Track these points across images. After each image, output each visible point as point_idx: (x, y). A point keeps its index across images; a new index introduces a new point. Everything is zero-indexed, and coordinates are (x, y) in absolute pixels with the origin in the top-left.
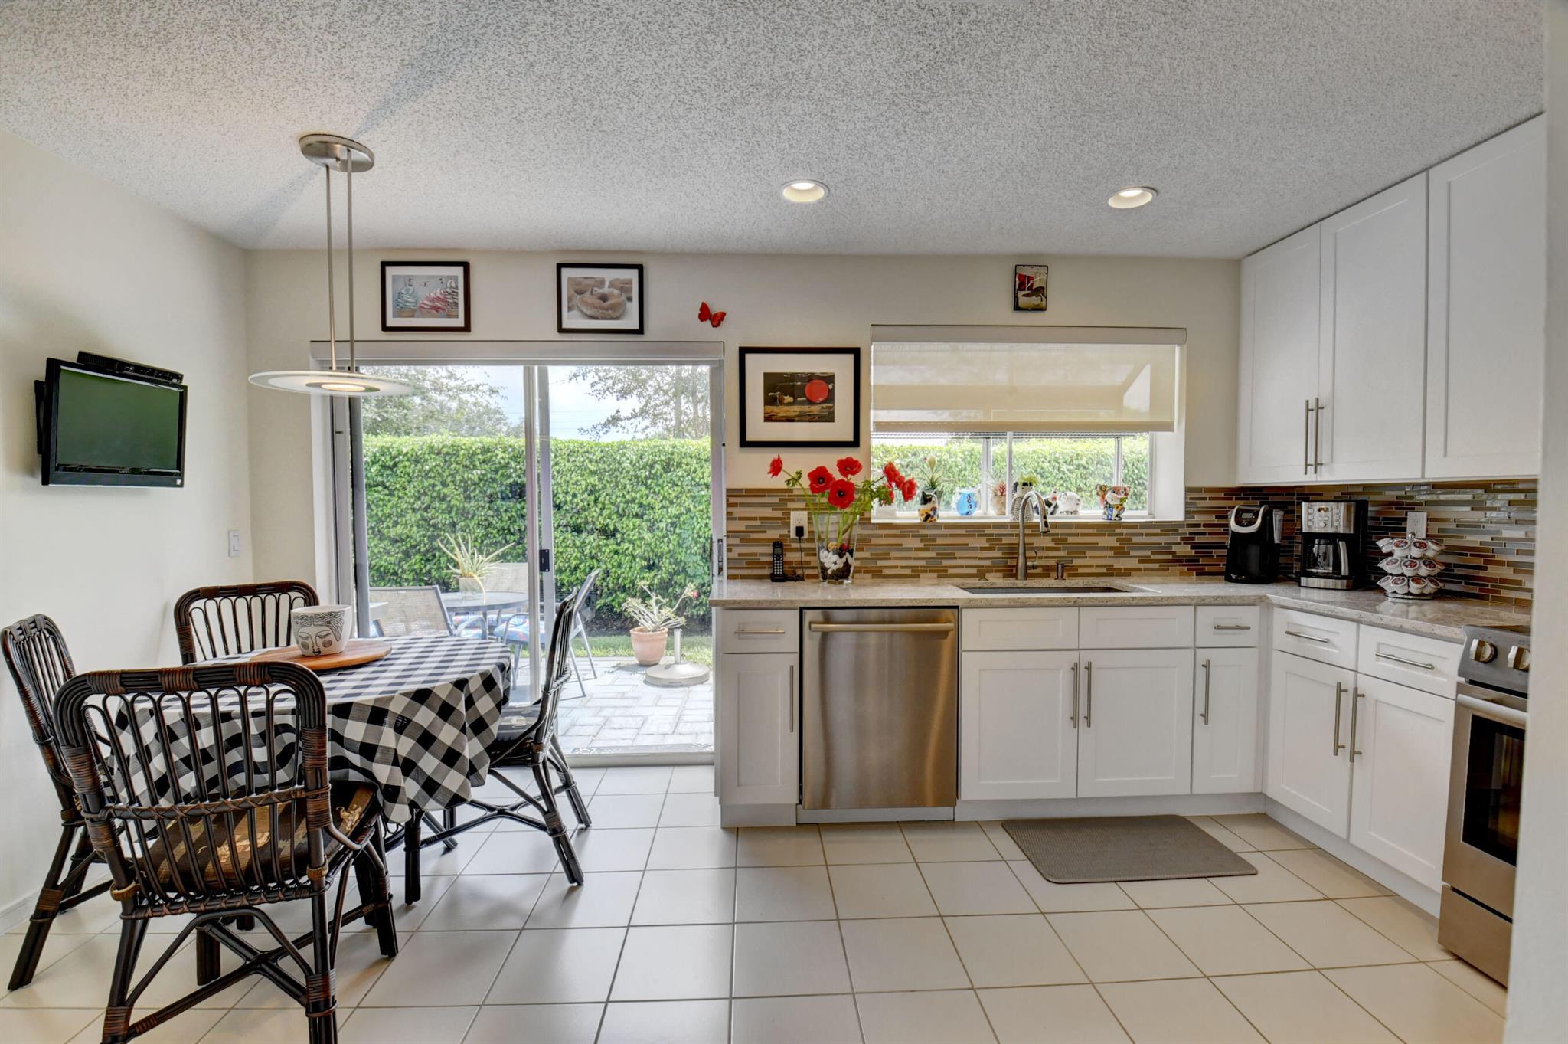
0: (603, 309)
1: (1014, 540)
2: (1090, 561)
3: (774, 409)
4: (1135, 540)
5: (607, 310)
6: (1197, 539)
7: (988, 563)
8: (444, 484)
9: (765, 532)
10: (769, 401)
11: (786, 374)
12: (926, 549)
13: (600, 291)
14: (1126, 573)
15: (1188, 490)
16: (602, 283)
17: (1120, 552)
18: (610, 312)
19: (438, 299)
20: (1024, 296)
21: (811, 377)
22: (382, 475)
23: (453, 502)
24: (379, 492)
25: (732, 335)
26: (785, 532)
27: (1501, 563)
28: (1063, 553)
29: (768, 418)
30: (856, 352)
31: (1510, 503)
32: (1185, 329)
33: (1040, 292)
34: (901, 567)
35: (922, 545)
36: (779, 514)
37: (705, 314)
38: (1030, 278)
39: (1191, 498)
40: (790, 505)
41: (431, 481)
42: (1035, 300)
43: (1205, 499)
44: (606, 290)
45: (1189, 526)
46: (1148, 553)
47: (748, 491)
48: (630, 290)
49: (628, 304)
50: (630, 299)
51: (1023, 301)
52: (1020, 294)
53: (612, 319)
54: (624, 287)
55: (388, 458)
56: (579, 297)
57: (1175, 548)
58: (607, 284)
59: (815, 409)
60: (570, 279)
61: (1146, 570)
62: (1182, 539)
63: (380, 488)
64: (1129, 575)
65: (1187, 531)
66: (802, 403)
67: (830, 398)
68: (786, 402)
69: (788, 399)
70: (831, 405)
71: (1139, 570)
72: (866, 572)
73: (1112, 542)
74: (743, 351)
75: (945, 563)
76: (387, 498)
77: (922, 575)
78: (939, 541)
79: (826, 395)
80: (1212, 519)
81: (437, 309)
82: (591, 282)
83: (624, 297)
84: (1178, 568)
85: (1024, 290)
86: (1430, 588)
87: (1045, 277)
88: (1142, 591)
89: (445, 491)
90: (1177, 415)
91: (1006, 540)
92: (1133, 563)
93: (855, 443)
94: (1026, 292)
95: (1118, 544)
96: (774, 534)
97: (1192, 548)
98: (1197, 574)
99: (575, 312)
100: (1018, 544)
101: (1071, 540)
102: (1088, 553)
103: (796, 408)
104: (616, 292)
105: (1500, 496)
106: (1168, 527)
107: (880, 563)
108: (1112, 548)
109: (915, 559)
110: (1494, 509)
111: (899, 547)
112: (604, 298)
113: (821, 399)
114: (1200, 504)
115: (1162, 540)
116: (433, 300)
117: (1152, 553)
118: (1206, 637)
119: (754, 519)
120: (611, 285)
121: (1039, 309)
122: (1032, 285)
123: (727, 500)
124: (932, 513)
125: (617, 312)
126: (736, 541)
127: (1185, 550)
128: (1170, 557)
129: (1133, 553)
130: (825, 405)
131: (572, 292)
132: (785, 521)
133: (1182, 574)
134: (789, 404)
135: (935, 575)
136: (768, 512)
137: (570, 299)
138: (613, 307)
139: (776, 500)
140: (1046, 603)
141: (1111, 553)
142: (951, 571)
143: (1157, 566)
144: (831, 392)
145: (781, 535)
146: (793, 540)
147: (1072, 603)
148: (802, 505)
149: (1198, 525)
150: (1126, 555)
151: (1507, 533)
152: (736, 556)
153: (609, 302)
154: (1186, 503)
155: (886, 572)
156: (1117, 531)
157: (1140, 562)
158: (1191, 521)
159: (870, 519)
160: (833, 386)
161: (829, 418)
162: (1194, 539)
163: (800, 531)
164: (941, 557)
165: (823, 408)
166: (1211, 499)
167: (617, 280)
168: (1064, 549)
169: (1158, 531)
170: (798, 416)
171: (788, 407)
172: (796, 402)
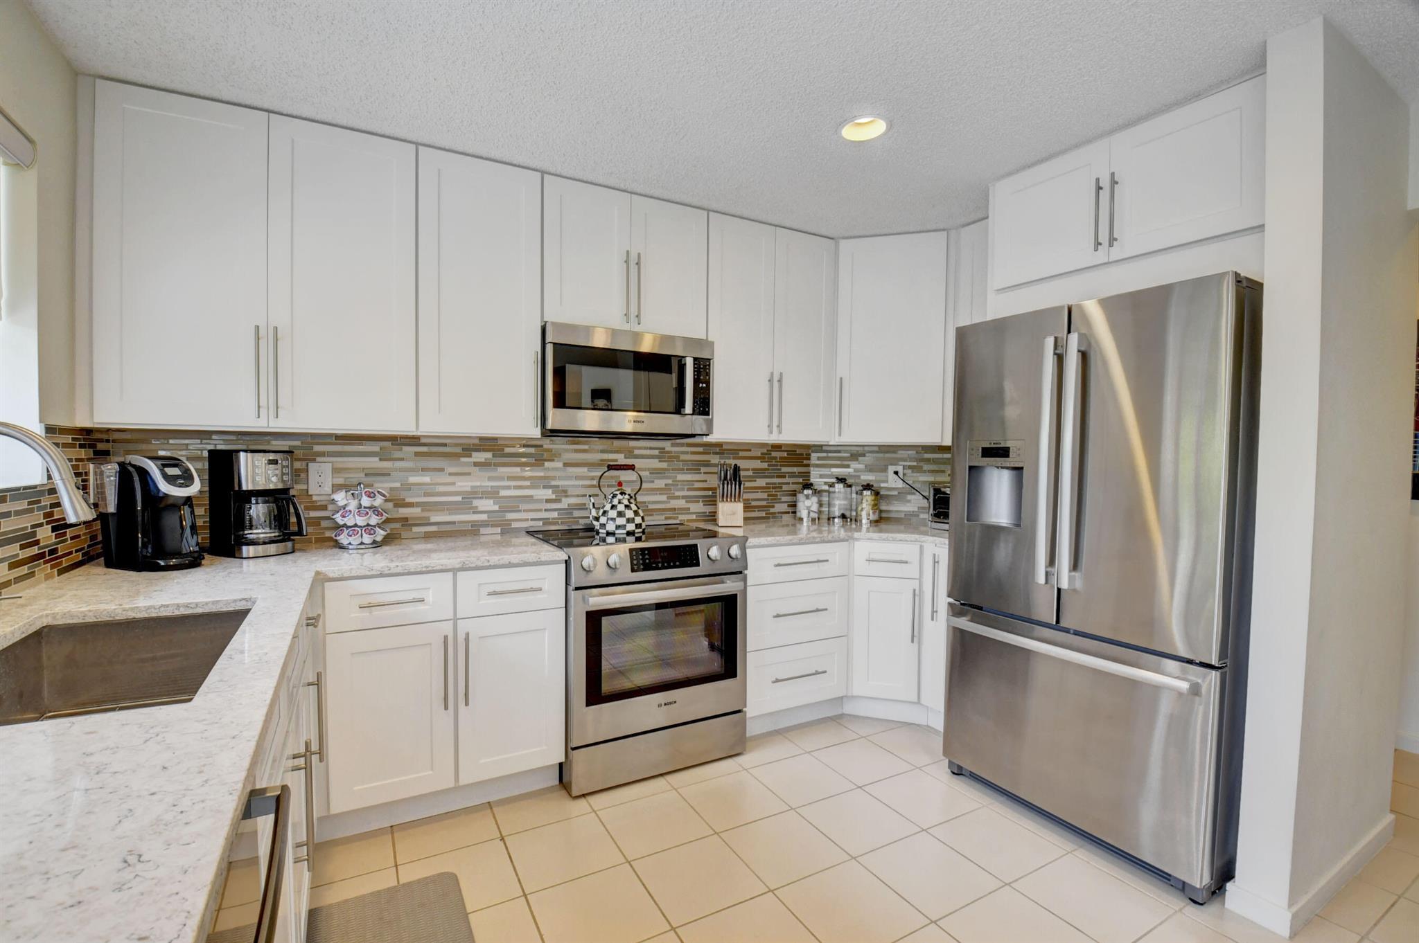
15: (49, 428)
27: (411, 505)
31: (417, 454)
32: (34, 142)
46: (16, 549)
57: (39, 533)
61: (15, 580)
86: (380, 534)
105: (406, 449)
110: (402, 459)
115: (28, 521)
117: (18, 547)
151: (413, 479)
162: (53, 513)
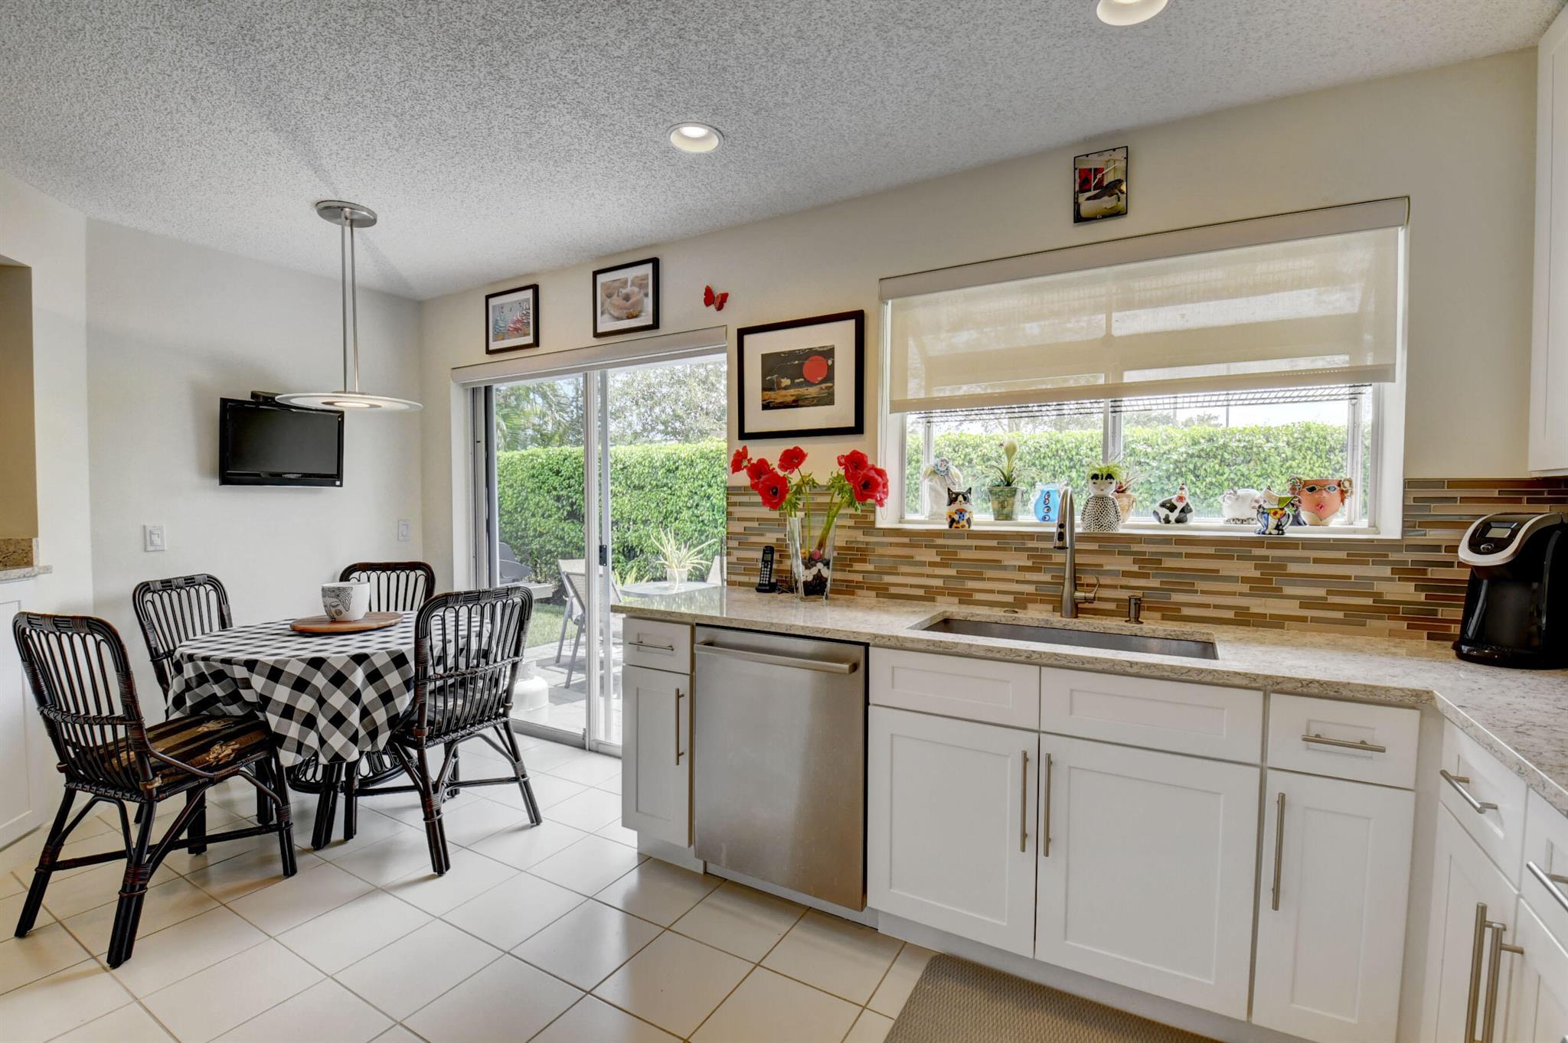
0: (626, 308)
3: (772, 395)
4: (1293, 568)
5: (630, 309)
6: (1434, 573)
8: (710, 486)
9: (762, 535)
10: (767, 387)
11: (784, 353)
12: (944, 564)
13: (624, 291)
15: (1412, 484)
16: (625, 283)
17: (1262, 588)
18: (632, 310)
19: (518, 321)
20: (1089, 199)
21: (810, 353)
22: (667, 478)
23: (714, 501)
24: (664, 492)
25: (735, 317)
28: (1152, 582)
29: (766, 406)
30: (859, 317)
33: (1115, 187)
34: (912, 586)
35: (938, 559)
37: (710, 298)
38: (1102, 170)
39: (1415, 499)
41: (700, 482)
42: (1107, 203)
43: (1453, 499)
44: (628, 289)
45: (1412, 548)
46: (1320, 592)
48: (648, 285)
49: (645, 300)
50: (646, 295)
51: (1087, 207)
52: (1083, 197)
53: (634, 317)
54: (640, 283)
55: (671, 463)
56: (609, 300)
57: (1378, 587)
58: (629, 283)
59: (813, 391)
60: (603, 284)
61: (1314, 620)
62: (1393, 571)
63: (665, 488)
65: (1409, 557)
66: (799, 385)
67: (830, 377)
68: (783, 385)
69: (786, 382)
70: (831, 385)
71: (1303, 619)
72: (868, 588)
73: (1249, 570)
74: (742, 333)
76: (669, 497)
77: (939, 598)
78: (963, 554)
79: (825, 374)
81: (517, 330)
82: (617, 284)
83: (642, 295)
84: (1385, 623)
85: (1090, 190)
87: (1123, 164)
89: (709, 491)
92: (1291, 608)
93: (858, 429)
94: (1092, 193)
95: (1257, 574)
96: (770, 538)
97: (1417, 588)
98: (1430, 637)
99: (606, 316)
100: (1064, 564)
101: (1168, 563)
102: (1201, 585)
103: (792, 391)
104: (636, 289)
106: (1364, 550)
107: (887, 579)
109: (928, 576)
111: (909, 560)
112: (627, 298)
113: (820, 379)
114: (1438, 509)
115: (1351, 571)
116: (515, 323)
117: (1329, 592)
118: (1287, 750)
119: (752, 520)
120: (633, 284)
121: (1116, 214)
122: (1101, 180)
123: (727, 498)
124: (956, 517)
125: (636, 310)
126: (734, 544)
127: (1406, 591)
128: (1369, 601)
129: (1288, 590)
130: (824, 386)
131: (604, 297)
132: (780, 524)
133: (1392, 634)
134: (787, 387)
135: (954, 599)
136: (765, 512)
137: (602, 305)
138: (634, 305)
140: (982, 653)
141: (1245, 588)
143: (1340, 615)
144: (831, 369)
145: (777, 540)
147: (1023, 658)
149: (1436, 548)
150: (1277, 593)
152: (735, 560)
153: (631, 301)
154: (1405, 507)
155: (893, 590)
157: (1302, 606)
158: (1416, 539)
159: (874, 523)
160: (833, 362)
161: (828, 399)
162: (1424, 572)
164: (962, 576)
165: (822, 389)
166: (1464, 499)
167: (637, 277)
168: (1155, 576)
169: (1342, 555)
170: (794, 401)
171: (783, 392)
172: (793, 385)
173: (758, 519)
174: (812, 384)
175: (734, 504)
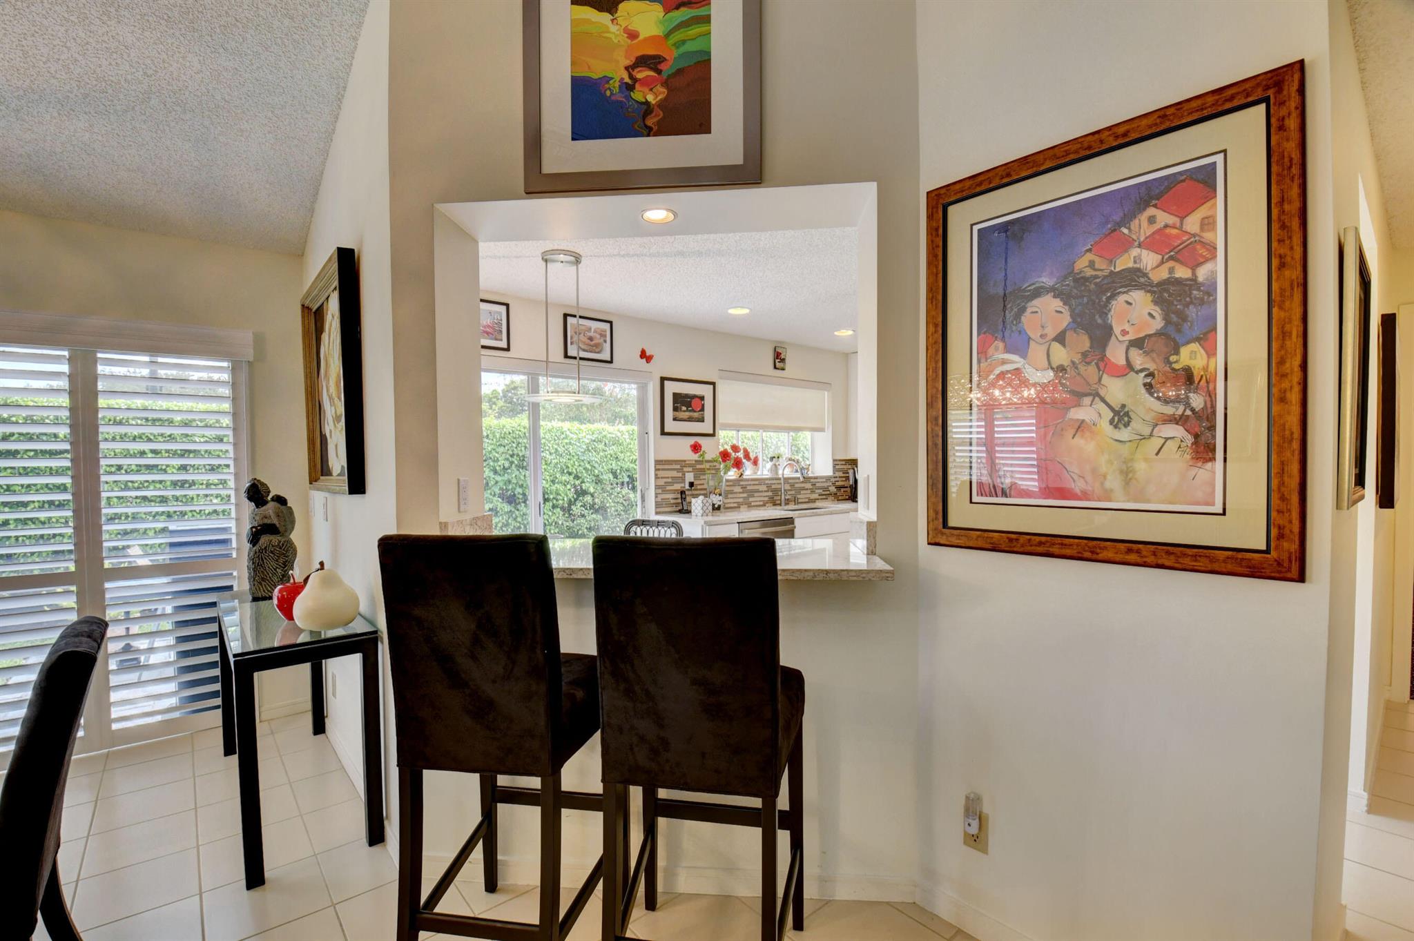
0: (590, 345)
1: (779, 486)
2: (802, 496)
3: (677, 414)
4: (817, 485)
5: (593, 346)
6: (837, 484)
7: (766, 499)
9: (673, 485)
10: (675, 409)
11: (683, 394)
12: (743, 493)
13: (589, 334)
14: (814, 501)
15: (834, 460)
16: (589, 329)
17: (813, 492)
18: (594, 348)
19: (489, 326)
21: (694, 397)
25: (657, 369)
26: (683, 485)
28: (793, 492)
29: (675, 419)
30: (713, 384)
32: (830, 384)
33: (783, 360)
35: (741, 490)
36: (680, 475)
37: (643, 355)
38: (780, 354)
39: (834, 465)
40: (685, 469)
42: (781, 365)
43: (839, 464)
44: (592, 334)
45: (834, 478)
46: (821, 491)
47: (665, 461)
48: (605, 336)
49: (605, 345)
50: (605, 341)
51: (777, 365)
52: (777, 361)
53: (595, 352)
54: (602, 334)
56: (577, 337)
57: (830, 488)
58: (593, 330)
59: (696, 415)
60: (571, 325)
62: (831, 484)
64: (815, 502)
65: (833, 480)
66: (690, 411)
67: (702, 409)
69: (684, 408)
70: (703, 413)
71: (819, 499)
74: (661, 379)
75: (751, 499)
77: (741, 506)
79: (700, 407)
80: (841, 474)
81: (488, 333)
82: (583, 328)
83: (602, 340)
84: (831, 498)
85: (778, 359)
87: (784, 354)
88: (830, 507)
90: (827, 423)
91: (773, 487)
92: (817, 496)
93: (713, 435)
95: (811, 487)
96: (678, 487)
97: (836, 488)
98: (838, 500)
99: (574, 346)
100: (783, 488)
102: (803, 492)
103: (687, 413)
104: (598, 336)
106: (828, 479)
108: (810, 489)
109: (738, 498)
111: (732, 492)
112: (591, 339)
113: (699, 409)
114: (837, 467)
115: (825, 485)
116: (485, 327)
117: (823, 491)
119: (668, 478)
120: (595, 332)
121: (783, 369)
122: (780, 357)
123: (655, 467)
125: (597, 348)
126: (660, 491)
127: (833, 489)
128: (828, 492)
129: (817, 491)
130: (701, 413)
131: (573, 333)
132: (683, 479)
133: (833, 500)
134: (684, 411)
135: (746, 506)
136: (675, 474)
137: (571, 338)
138: (597, 345)
139: (678, 467)
141: (809, 492)
142: (753, 504)
143: (824, 497)
144: (703, 405)
145: (682, 487)
146: (688, 490)
148: (691, 469)
149: (837, 477)
153: (593, 342)
154: (833, 467)
155: (726, 506)
156: (812, 480)
157: (819, 495)
158: (834, 475)
160: (704, 403)
161: (702, 420)
163: (691, 484)
164: (750, 496)
165: (699, 414)
166: (841, 464)
167: (598, 328)
168: (794, 490)
169: (824, 480)
170: (689, 419)
171: (683, 413)
172: (687, 410)
173: (672, 477)
174: (695, 412)
175: (659, 470)
